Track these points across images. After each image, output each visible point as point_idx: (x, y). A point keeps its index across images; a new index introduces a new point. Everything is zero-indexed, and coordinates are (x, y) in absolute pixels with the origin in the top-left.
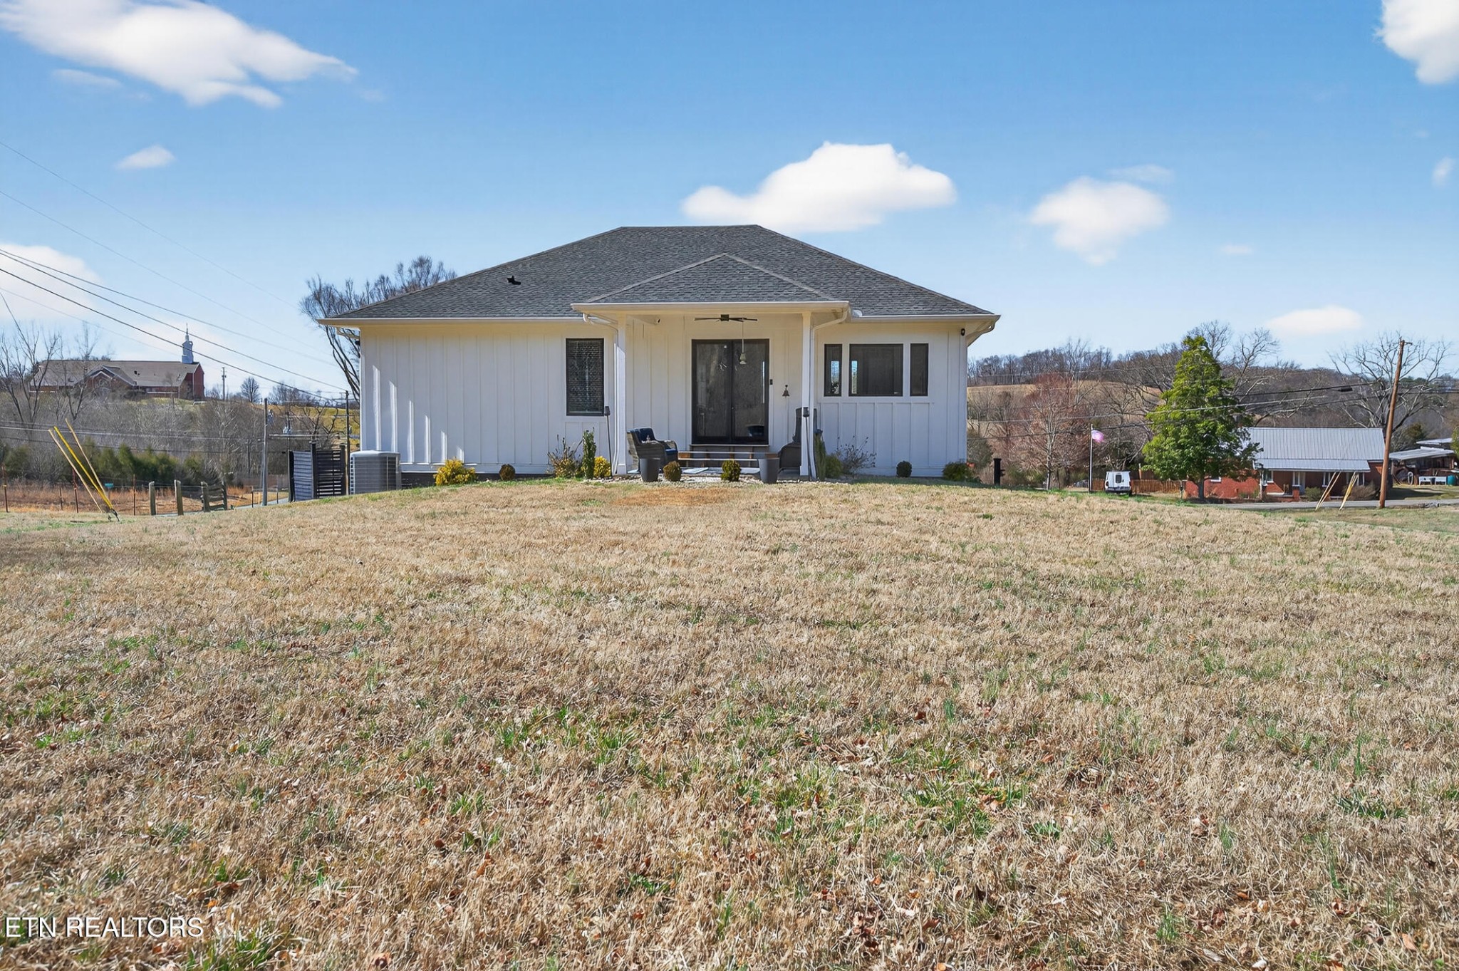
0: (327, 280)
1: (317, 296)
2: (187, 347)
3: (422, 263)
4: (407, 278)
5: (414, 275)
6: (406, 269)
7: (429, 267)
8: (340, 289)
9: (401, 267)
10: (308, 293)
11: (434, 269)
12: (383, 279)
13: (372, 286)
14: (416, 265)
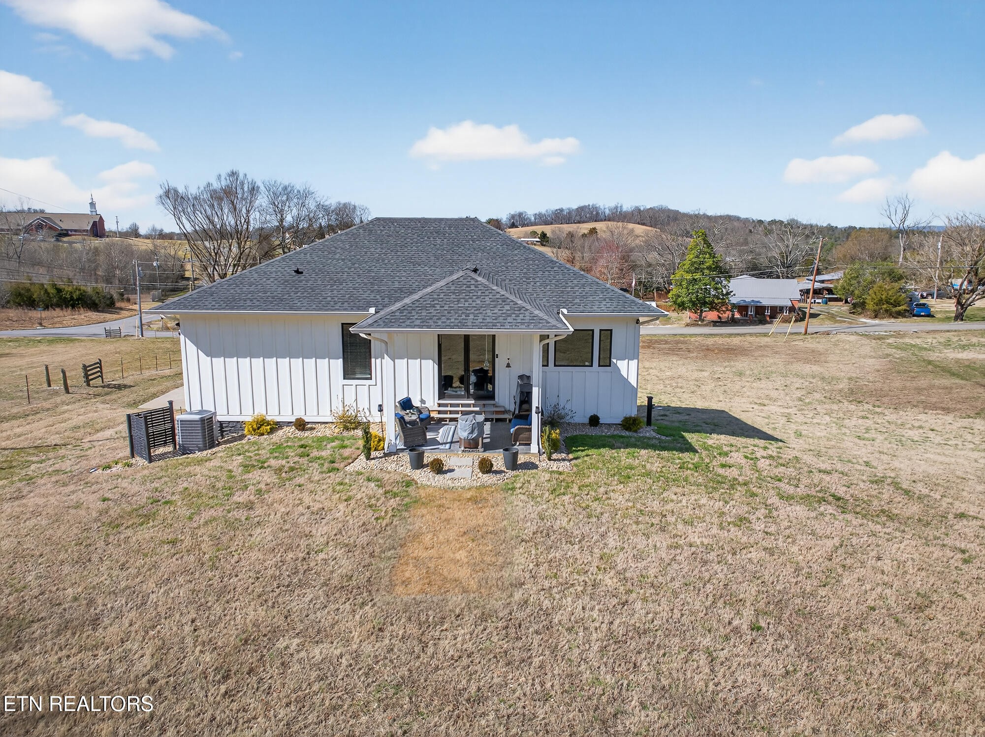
0: (173, 184)
1: (167, 193)
2: (92, 204)
3: (233, 174)
4: (224, 183)
5: (228, 181)
6: (223, 178)
7: (238, 176)
8: (181, 190)
9: (219, 177)
10: (161, 192)
11: (241, 177)
12: (209, 185)
13: (202, 188)
14: (229, 176)
